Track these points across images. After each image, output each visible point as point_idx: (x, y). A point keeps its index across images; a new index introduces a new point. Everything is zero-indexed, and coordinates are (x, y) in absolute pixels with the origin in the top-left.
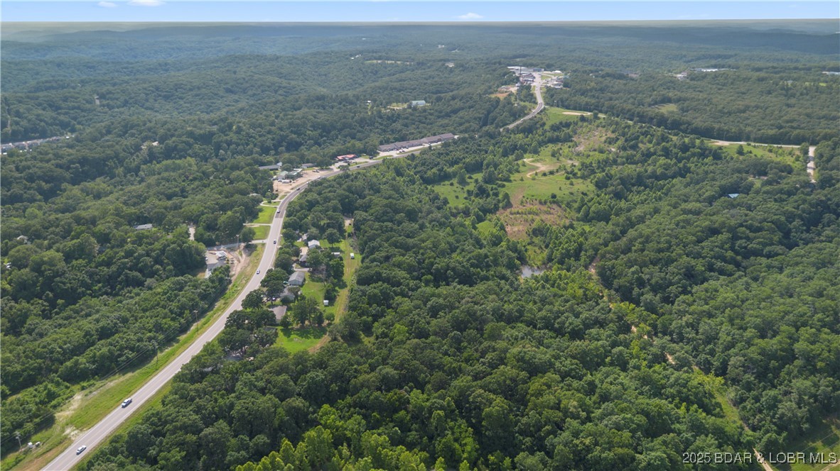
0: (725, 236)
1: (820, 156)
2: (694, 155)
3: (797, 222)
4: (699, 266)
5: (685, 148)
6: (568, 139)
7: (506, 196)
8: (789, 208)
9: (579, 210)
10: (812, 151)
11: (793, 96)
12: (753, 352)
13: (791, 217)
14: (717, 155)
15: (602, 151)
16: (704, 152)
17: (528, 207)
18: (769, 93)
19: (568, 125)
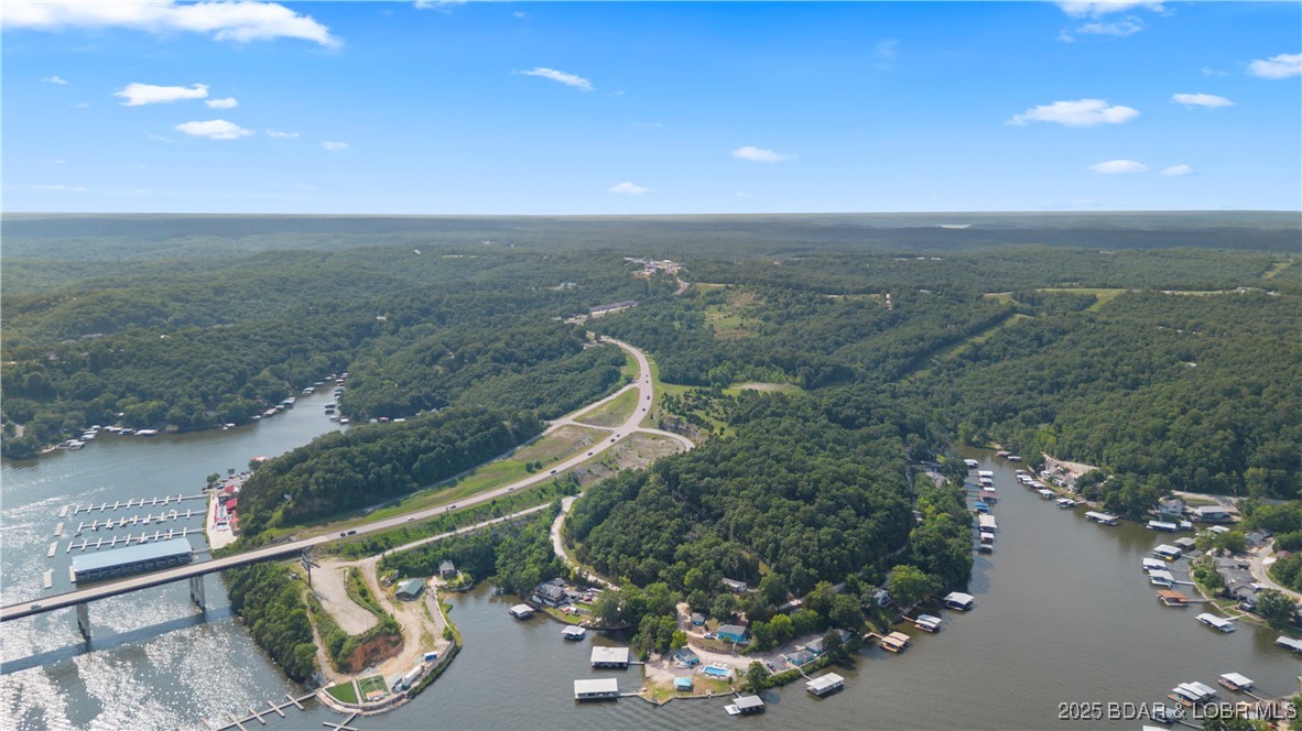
0: (849, 328)
1: (892, 296)
2: (817, 303)
3: (885, 323)
4: (841, 339)
5: (811, 300)
6: (722, 302)
7: (712, 326)
8: (880, 316)
9: (760, 331)
10: (888, 296)
11: (872, 274)
12: (873, 357)
13: (881, 320)
14: (832, 302)
15: (754, 305)
16: (823, 302)
17: (728, 332)
18: (853, 272)
19: (718, 293)
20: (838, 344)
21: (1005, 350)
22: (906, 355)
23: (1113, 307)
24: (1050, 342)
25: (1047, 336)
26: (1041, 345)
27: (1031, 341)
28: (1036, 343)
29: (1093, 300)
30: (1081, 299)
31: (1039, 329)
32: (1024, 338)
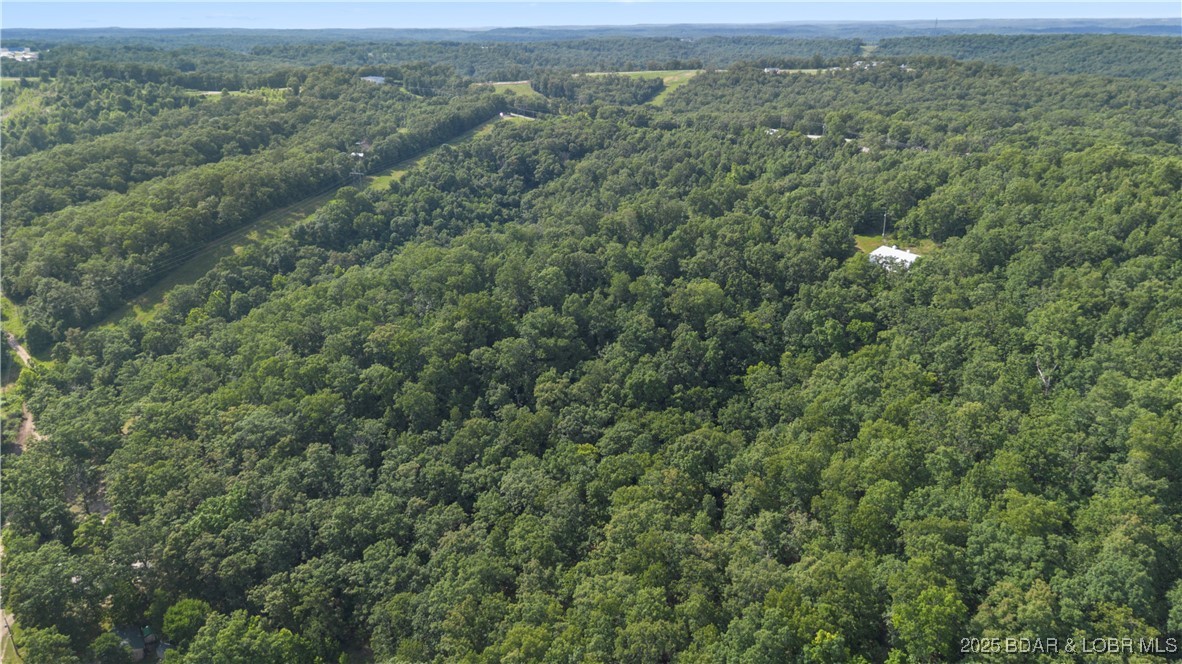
0: (115, 161)
4: (60, 194)
14: (195, 104)
16: (179, 102)
20: (45, 206)
21: (433, 204)
22: (152, 236)
23: (685, 96)
24: (550, 175)
25: (545, 160)
26: (530, 184)
27: (508, 176)
28: (517, 181)
29: (658, 87)
30: (639, 87)
31: (528, 148)
32: (495, 169)
